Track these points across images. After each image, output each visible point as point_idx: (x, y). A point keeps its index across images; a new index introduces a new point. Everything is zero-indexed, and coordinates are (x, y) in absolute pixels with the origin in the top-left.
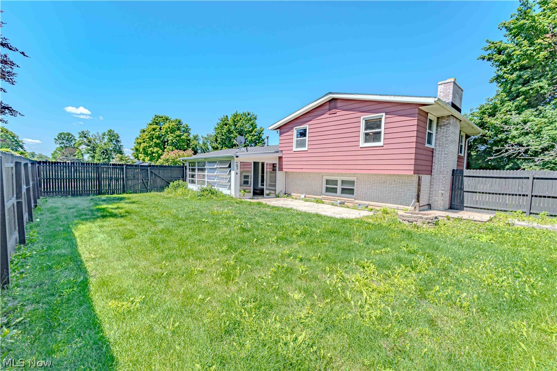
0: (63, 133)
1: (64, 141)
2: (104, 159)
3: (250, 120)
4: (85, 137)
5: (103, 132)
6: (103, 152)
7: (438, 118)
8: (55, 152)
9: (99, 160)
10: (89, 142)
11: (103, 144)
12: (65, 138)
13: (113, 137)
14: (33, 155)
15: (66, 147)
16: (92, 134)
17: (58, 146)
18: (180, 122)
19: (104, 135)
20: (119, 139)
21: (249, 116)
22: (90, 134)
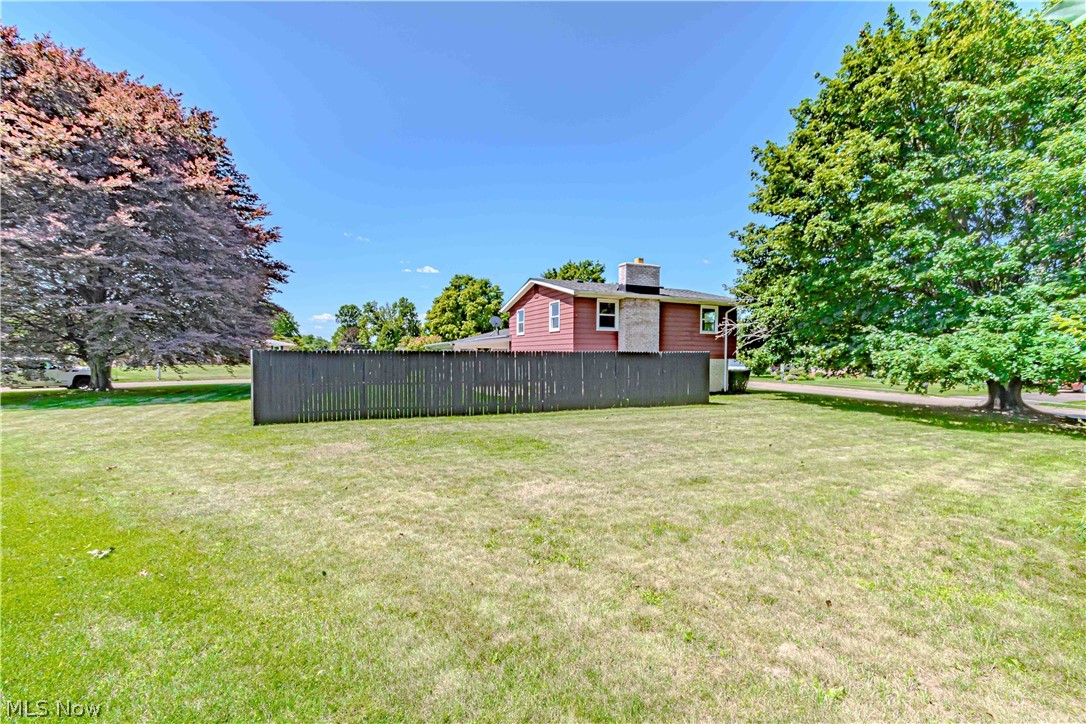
0: (346, 306)
1: (347, 318)
2: (388, 344)
3: (593, 272)
4: (371, 311)
5: (393, 302)
6: (388, 334)
7: (620, 301)
8: (337, 334)
9: (383, 345)
10: (377, 318)
11: (393, 321)
12: (349, 313)
13: (407, 309)
14: (311, 339)
15: (350, 326)
16: (380, 305)
17: (340, 325)
18: (486, 284)
19: (395, 306)
20: (415, 312)
21: (591, 268)
22: (378, 307)
